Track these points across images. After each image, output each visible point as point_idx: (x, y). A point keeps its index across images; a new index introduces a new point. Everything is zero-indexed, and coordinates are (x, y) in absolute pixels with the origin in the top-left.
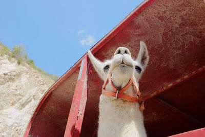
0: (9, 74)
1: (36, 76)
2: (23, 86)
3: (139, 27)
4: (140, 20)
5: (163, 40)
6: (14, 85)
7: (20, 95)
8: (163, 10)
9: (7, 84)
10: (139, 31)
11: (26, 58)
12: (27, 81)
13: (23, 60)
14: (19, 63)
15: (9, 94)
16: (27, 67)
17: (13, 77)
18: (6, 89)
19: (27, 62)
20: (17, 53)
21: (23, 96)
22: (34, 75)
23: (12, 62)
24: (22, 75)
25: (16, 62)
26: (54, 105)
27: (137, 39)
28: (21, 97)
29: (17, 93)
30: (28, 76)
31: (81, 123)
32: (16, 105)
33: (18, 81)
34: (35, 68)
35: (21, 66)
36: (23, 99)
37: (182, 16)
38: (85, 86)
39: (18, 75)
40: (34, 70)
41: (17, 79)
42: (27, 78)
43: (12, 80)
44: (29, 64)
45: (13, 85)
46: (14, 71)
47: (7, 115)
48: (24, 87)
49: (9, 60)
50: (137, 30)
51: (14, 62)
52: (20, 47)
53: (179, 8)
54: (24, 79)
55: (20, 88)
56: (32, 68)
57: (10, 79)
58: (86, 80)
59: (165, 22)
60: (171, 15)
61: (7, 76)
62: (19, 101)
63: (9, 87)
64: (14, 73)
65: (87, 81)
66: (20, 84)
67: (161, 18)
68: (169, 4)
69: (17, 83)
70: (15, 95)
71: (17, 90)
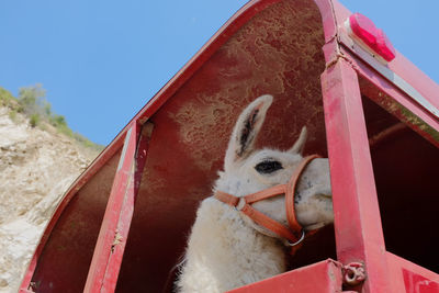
0: (13, 148)
1: (70, 151)
2: (43, 174)
3: (234, 62)
4: (234, 48)
5: (286, 86)
6: (24, 172)
7: (37, 192)
8: (277, 28)
9: (9, 170)
10: (235, 70)
11: (48, 112)
12: (51, 163)
13: (42, 117)
14: (33, 124)
15: (13, 192)
16: (50, 132)
17: (22, 155)
18: (8, 181)
19: (51, 122)
20: (28, 103)
21: (44, 195)
22: (67, 149)
23: (18, 123)
24: (41, 150)
25: (27, 121)
26: (83, 220)
27: (233, 86)
28: (39, 197)
29: (31, 188)
30: (54, 152)
31: (120, 259)
32: (30, 214)
33: (31, 163)
34: (67, 133)
35: (37, 131)
36: (44, 201)
37: (315, 40)
38: (130, 182)
39: (33, 150)
40: (65, 139)
41: (31, 158)
42: (51, 155)
43: (18, 160)
44: (55, 125)
45: (22, 172)
46: (24, 142)
47: (12, 236)
48: (46, 174)
49: (12, 117)
50: (232, 69)
51: (23, 122)
52: (34, 90)
53: (306, 25)
54: (45, 159)
55: (37, 179)
56: (61, 135)
57: (15, 158)
58: (133, 170)
59: (285, 52)
60: (295, 38)
61: (9, 153)
62: (37, 206)
63: (13, 176)
64: (23, 147)
65: (136, 173)
66: (36, 170)
67: (276, 44)
68: (287, 18)
69: (30, 166)
70: (28, 193)
71: (30, 182)
